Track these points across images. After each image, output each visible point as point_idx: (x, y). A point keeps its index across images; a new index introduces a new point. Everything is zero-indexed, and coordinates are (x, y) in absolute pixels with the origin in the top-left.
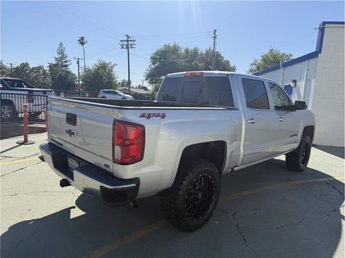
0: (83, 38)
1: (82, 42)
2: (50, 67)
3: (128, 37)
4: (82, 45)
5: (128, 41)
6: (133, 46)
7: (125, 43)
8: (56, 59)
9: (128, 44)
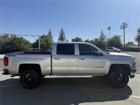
0: (109, 27)
1: (109, 29)
2: (95, 40)
3: (124, 23)
4: (109, 30)
5: (124, 25)
6: (126, 27)
7: (123, 26)
8: (100, 37)
9: (124, 26)
